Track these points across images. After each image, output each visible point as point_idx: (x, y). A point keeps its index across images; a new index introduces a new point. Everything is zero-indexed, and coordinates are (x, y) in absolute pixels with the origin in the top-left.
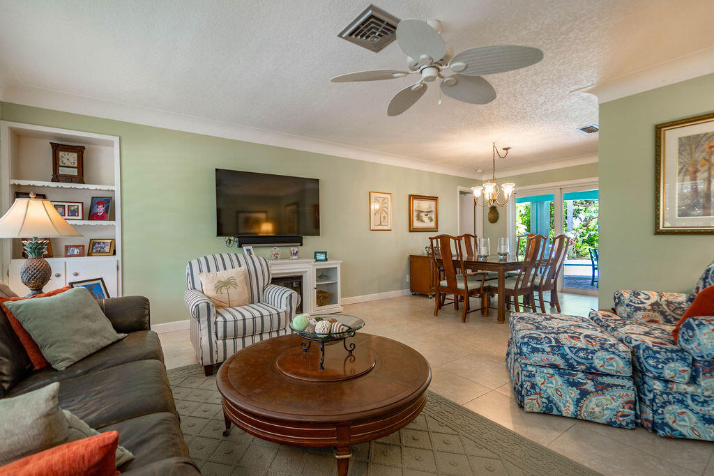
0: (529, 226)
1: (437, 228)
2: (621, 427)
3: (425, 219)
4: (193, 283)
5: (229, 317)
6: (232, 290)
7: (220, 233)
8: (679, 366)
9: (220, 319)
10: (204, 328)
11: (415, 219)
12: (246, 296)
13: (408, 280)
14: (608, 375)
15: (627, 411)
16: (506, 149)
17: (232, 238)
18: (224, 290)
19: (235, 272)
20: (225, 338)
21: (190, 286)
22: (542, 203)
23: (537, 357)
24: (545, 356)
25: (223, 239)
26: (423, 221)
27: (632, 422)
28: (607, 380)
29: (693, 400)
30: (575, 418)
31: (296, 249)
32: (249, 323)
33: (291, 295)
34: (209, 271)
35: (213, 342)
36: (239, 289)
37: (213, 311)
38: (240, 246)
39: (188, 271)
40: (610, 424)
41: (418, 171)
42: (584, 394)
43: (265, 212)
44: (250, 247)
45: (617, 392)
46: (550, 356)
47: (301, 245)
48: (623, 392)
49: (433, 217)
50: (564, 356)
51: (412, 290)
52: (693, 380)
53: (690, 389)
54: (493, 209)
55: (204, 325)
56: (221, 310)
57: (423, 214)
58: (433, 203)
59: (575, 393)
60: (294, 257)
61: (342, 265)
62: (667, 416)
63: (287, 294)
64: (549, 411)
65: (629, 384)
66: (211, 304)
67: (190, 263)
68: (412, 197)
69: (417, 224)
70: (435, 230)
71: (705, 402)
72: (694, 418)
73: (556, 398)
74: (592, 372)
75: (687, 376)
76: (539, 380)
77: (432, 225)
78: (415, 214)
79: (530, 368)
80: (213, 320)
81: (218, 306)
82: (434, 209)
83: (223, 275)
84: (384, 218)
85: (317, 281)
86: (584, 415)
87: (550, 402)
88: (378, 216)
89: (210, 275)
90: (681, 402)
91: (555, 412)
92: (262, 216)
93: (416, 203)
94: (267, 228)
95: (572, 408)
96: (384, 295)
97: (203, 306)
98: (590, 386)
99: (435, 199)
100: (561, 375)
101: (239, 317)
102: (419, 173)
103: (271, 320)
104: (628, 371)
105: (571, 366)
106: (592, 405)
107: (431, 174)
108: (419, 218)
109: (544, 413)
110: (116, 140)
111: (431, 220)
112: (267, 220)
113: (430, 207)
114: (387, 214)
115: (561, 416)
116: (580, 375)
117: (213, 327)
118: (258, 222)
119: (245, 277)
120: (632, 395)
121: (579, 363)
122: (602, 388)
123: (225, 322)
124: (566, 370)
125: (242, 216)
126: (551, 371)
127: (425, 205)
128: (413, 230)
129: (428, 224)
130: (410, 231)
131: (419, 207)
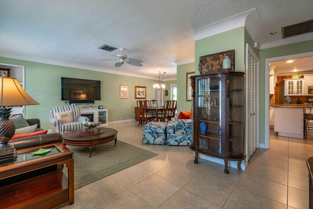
1: (146, 97)
2: (162, 145)
3: (141, 94)
4: (53, 116)
5: (65, 125)
6: (67, 118)
7: (63, 99)
8: (171, 130)
9: (62, 125)
10: (57, 128)
11: (137, 94)
12: (72, 119)
13: (134, 116)
14: (160, 133)
15: (163, 141)
16: (165, 73)
17: (67, 101)
18: (64, 118)
19: (68, 112)
20: (64, 131)
21: (52, 116)
23: (146, 131)
24: (148, 130)
25: (64, 102)
26: (140, 95)
27: (164, 143)
28: (160, 135)
29: (174, 137)
30: (153, 144)
31: (91, 105)
32: (72, 127)
33: (86, 119)
34: (59, 112)
35: (60, 132)
36: (69, 117)
37: (60, 123)
38: (70, 104)
39: (51, 112)
40: (160, 144)
41: (139, 78)
42: (155, 138)
43: (83, 90)
44: (74, 104)
45: (161, 137)
46: (149, 130)
47: (94, 103)
48: (162, 137)
49: (144, 94)
50: (151, 130)
51: (136, 119)
52: (174, 133)
53: (173, 135)
54: (167, 91)
55: (57, 127)
56: (63, 124)
57: (140, 93)
58: (144, 89)
59: (153, 138)
60: (91, 108)
61: (108, 110)
62: (169, 141)
63: (85, 118)
64: (148, 143)
65: (163, 135)
66: (60, 121)
67: (52, 109)
68: (136, 87)
69: (138, 96)
70: (145, 98)
71: (176, 137)
72: (174, 141)
73: (150, 140)
74: (157, 133)
75: (173, 132)
76: (146, 136)
77: (144, 96)
78: (137, 93)
79: (145, 133)
80: (60, 126)
81: (62, 123)
82: (145, 91)
83: (64, 113)
84: (126, 94)
85: (99, 116)
86: (155, 143)
87: (148, 141)
88: (123, 93)
89: (59, 113)
90: (172, 137)
91: (149, 143)
92: (81, 91)
93: (138, 89)
94: (83, 96)
95: (153, 142)
96: (125, 121)
97: (57, 122)
98: (156, 136)
99: (145, 87)
100: (151, 134)
101: (69, 125)
103: (79, 126)
104: (163, 132)
105: (153, 132)
106: (157, 140)
107: (143, 79)
108: (139, 94)
109: (147, 144)
110: (23, 67)
111: (144, 95)
112: (84, 93)
114: (127, 93)
115: (151, 144)
116: (155, 134)
117: (60, 128)
118: (80, 94)
119: (71, 114)
120: (164, 137)
121: (154, 131)
122: (158, 136)
123: (64, 126)
124: (152, 133)
125: (72, 92)
126: (149, 134)
127: (141, 90)
128: (136, 98)
129: (142, 96)
130: (136, 99)
131: (139, 90)
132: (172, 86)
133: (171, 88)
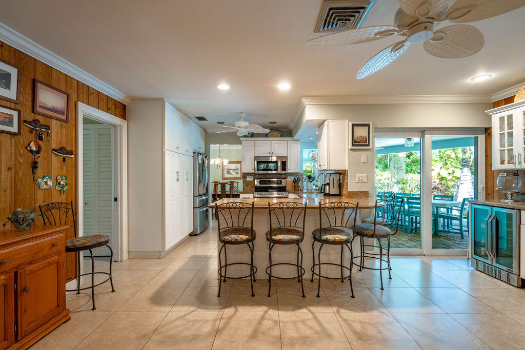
11: (226, 173)
26: (231, 174)
57: (231, 171)
58: (238, 165)
69: (226, 176)
82: (239, 168)
99: (240, 162)
113: (236, 167)
128: (224, 178)
129: (234, 175)
131: (229, 167)
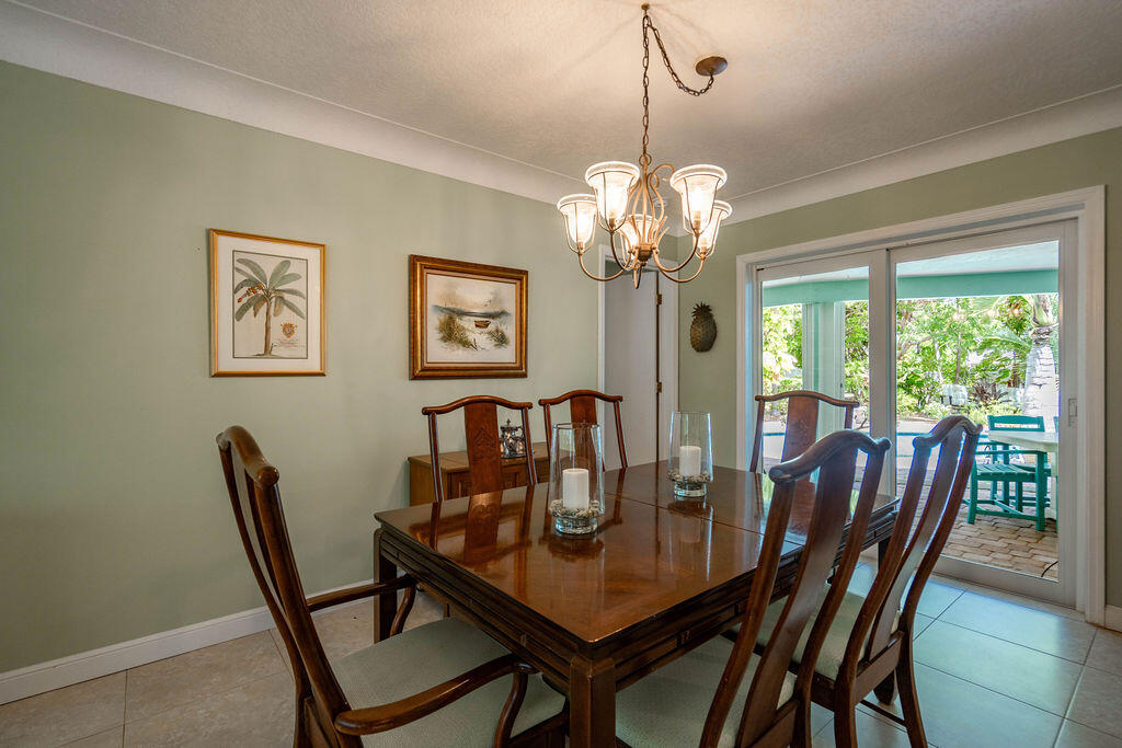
0: (800, 358)
1: (523, 363)
3: (477, 336)
11: (434, 335)
22: (827, 305)
26: (465, 344)
49: (510, 331)
54: (704, 313)
57: (467, 323)
58: (508, 290)
68: (420, 265)
69: (439, 352)
70: (516, 371)
77: (507, 355)
78: (434, 321)
82: (511, 308)
93: (438, 287)
99: (517, 276)
102: (454, 190)
108: (450, 333)
111: (501, 340)
113: (496, 299)
127: (476, 294)
128: (423, 372)
129: (485, 350)
130: (414, 377)
131: (450, 296)
132: (749, 266)
133: (745, 292)
